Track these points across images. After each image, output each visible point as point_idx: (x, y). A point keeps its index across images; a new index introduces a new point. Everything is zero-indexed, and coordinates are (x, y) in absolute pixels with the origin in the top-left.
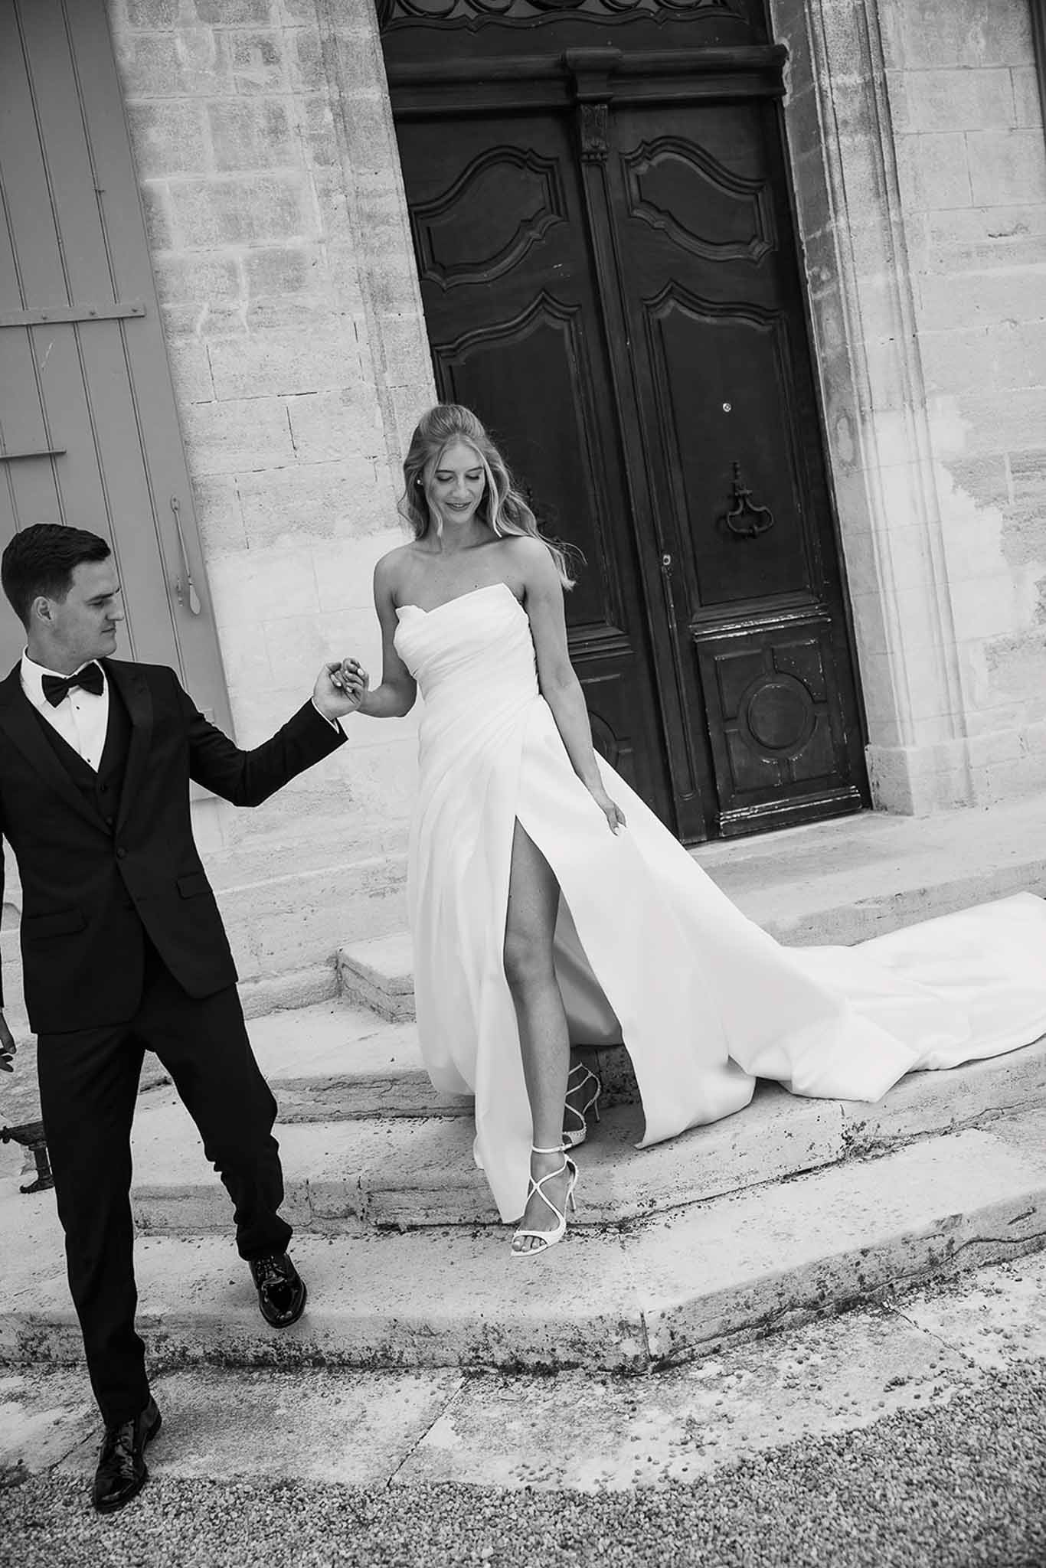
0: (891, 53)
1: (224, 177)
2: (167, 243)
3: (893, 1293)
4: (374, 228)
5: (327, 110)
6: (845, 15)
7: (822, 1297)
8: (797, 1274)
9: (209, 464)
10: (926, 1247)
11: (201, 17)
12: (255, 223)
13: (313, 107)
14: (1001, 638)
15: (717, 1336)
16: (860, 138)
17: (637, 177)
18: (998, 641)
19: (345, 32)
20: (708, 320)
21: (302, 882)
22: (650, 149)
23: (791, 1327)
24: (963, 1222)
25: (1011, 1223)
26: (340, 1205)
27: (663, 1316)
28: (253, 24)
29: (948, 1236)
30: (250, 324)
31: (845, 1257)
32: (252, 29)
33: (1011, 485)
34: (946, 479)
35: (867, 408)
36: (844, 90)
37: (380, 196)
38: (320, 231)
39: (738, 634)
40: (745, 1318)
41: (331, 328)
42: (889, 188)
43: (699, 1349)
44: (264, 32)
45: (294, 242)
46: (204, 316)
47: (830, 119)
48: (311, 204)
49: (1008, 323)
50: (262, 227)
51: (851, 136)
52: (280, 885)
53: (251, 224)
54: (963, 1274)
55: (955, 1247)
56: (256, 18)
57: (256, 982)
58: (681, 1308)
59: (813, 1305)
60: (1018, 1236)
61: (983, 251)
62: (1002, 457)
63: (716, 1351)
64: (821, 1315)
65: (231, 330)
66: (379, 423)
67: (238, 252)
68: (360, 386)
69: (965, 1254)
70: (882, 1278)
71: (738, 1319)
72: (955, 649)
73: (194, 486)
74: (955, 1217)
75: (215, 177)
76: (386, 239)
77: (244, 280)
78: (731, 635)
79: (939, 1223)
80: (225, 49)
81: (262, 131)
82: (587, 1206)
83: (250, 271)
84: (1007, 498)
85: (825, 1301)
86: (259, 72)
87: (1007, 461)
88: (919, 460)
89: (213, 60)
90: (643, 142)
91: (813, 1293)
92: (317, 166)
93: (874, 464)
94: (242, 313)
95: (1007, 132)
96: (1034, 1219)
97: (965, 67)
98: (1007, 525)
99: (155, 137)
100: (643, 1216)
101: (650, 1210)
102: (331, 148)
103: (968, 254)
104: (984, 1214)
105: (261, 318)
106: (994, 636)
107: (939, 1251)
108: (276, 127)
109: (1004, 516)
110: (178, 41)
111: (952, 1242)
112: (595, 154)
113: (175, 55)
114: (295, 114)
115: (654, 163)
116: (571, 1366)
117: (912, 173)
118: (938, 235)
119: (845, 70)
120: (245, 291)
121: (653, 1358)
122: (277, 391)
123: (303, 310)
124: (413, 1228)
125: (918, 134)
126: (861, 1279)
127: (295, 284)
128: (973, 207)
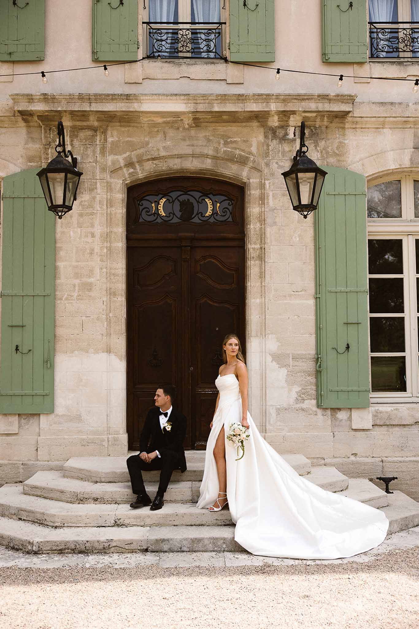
0: (268, 241)
1: (77, 264)
2: (60, 278)
3: (93, 552)
4: (114, 277)
5: (105, 249)
6: (257, 230)
7: (75, 549)
8: (70, 542)
9: (60, 331)
10: (103, 544)
11: (78, 227)
12: (82, 275)
13: (102, 248)
14: (282, 406)
15: (49, 550)
16: (257, 262)
17: (200, 265)
18: (281, 407)
19: (115, 230)
20: (215, 304)
21: (64, 439)
22: (204, 258)
23: (66, 553)
24: (114, 541)
25: (126, 545)
26: (13, 512)
27: (38, 542)
28: (90, 228)
29: (109, 543)
30: (76, 299)
31: (83, 541)
32: (90, 230)
33: (291, 362)
34: (269, 359)
35: (250, 335)
36: (254, 249)
37: (117, 269)
38: (98, 278)
39: (209, 392)
40: (56, 548)
41: (97, 301)
42: (263, 276)
43: (44, 552)
44: (92, 231)
45: (92, 280)
46: (66, 296)
47: (249, 256)
48: (97, 271)
49: (296, 316)
50: (84, 276)
51: (254, 261)
52: (59, 438)
53: (81, 275)
54: (111, 553)
55: (110, 546)
56: (91, 227)
57: (48, 462)
58: (42, 542)
59: (73, 550)
60: (127, 548)
61: (290, 296)
62: (289, 354)
63: (48, 553)
64: (74, 553)
65: (72, 300)
66: (105, 326)
67: (77, 282)
68: (102, 316)
69: (113, 548)
70: (91, 548)
71: (54, 548)
72: (266, 407)
73: (55, 336)
74: (112, 539)
75: (74, 264)
76: (117, 280)
77: (77, 288)
78: (207, 392)
79: (107, 540)
80: (82, 234)
81: (88, 253)
82: (51, 522)
83: (79, 286)
84: (289, 366)
85: (76, 550)
86: (90, 240)
87: (291, 355)
88: (262, 352)
89: (79, 236)
90: (202, 256)
91: (73, 547)
92: (100, 262)
93: (250, 351)
94: (75, 296)
95: (303, 264)
96: (132, 545)
97: (291, 245)
98: (288, 374)
99: (62, 254)
100: (61, 526)
101: (63, 526)
102: (104, 258)
103: (285, 296)
104: (119, 541)
105: (80, 298)
106: (280, 405)
107: (106, 546)
108: (92, 253)
109: (288, 371)
110: (71, 232)
111: (110, 545)
112: (186, 259)
113: (70, 235)
114: (97, 249)
115: (206, 262)
116: (21, 549)
117: (270, 273)
118: (276, 290)
119: (255, 243)
120: (77, 291)
121: (34, 551)
122: (81, 315)
123: (90, 296)
124: (24, 520)
125: (274, 262)
126: (86, 547)
127: (90, 290)
128: (289, 283)
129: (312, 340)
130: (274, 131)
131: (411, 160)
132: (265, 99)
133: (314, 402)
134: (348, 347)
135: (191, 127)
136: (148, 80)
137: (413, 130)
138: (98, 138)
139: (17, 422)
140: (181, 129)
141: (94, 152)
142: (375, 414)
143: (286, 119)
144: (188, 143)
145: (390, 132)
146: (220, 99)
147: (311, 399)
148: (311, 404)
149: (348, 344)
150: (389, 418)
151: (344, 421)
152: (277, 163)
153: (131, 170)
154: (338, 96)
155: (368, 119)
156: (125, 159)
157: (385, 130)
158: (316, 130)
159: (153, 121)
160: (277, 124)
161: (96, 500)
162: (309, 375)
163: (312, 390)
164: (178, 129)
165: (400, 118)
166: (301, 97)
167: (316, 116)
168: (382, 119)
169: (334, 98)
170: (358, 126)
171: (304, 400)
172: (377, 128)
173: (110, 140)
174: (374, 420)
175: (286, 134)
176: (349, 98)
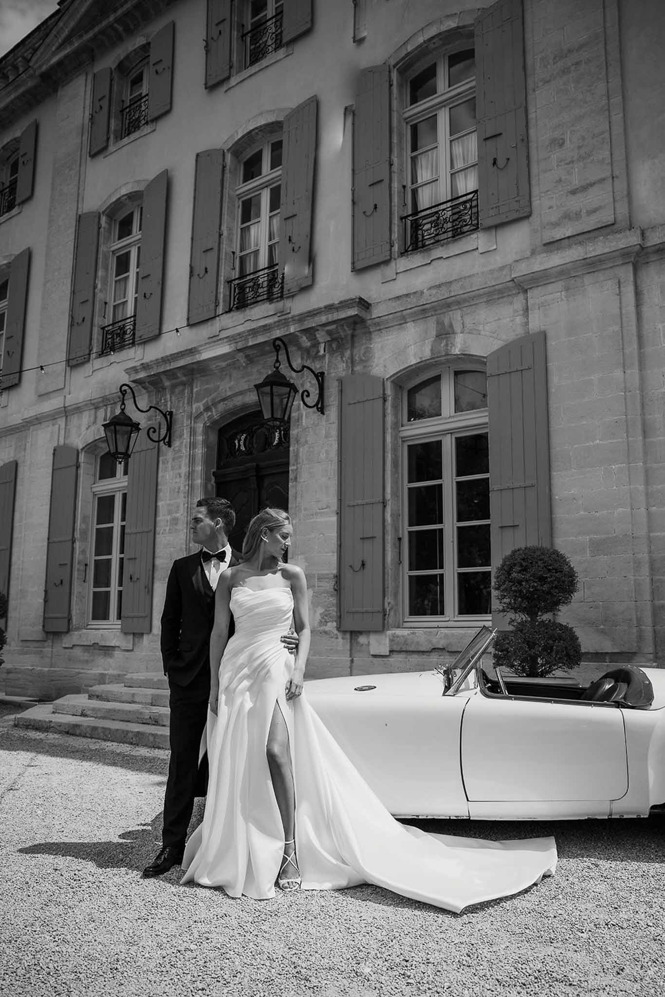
0: (300, 462)
1: (170, 502)
5: (187, 486)
11: (171, 470)
13: (185, 486)
19: (197, 469)
30: (168, 532)
33: (316, 583)
38: (182, 512)
45: (178, 515)
46: (162, 531)
48: (182, 507)
50: (173, 512)
61: (317, 514)
62: (315, 574)
65: (165, 534)
67: (169, 517)
73: (154, 566)
75: (168, 502)
77: (169, 523)
81: (177, 492)
83: (170, 521)
84: (315, 587)
86: (178, 480)
89: (172, 478)
94: (167, 530)
95: (328, 479)
97: (319, 462)
98: (314, 595)
99: (161, 494)
103: (313, 515)
105: (170, 531)
108: (179, 491)
109: (314, 592)
110: (167, 475)
114: (182, 488)
118: (305, 510)
120: (169, 526)
123: (176, 530)
127: (176, 524)
128: (316, 501)
129: (334, 558)
130: (308, 351)
131: (432, 350)
132: (284, 323)
133: (335, 624)
134: (363, 565)
135: (247, 364)
136: (223, 331)
137: (435, 317)
138: (186, 391)
139: (132, 640)
140: (241, 368)
141: (184, 403)
142: (391, 638)
143: (314, 337)
144: (245, 379)
145: (413, 325)
146: (252, 334)
147: (333, 622)
148: (331, 626)
149: (363, 562)
150: (406, 643)
151: (364, 646)
152: (310, 382)
153: (210, 413)
154: (341, 302)
155: (387, 317)
156: (204, 405)
157: (408, 324)
158: (342, 341)
159: (219, 366)
160: (309, 344)
161: (98, 697)
162: (332, 596)
163: (334, 611)
164: (239, 368)
165: (416, 308)
166: (312, 313)
167: (337, 328)
168: (399, 314)
169: (340, 305)
170: (382, 327)
171: (327, 622)
172: (401, 324)
173: (195, 390)
174: (390, 646)
175: (318, 351)
176: (351, 302)
